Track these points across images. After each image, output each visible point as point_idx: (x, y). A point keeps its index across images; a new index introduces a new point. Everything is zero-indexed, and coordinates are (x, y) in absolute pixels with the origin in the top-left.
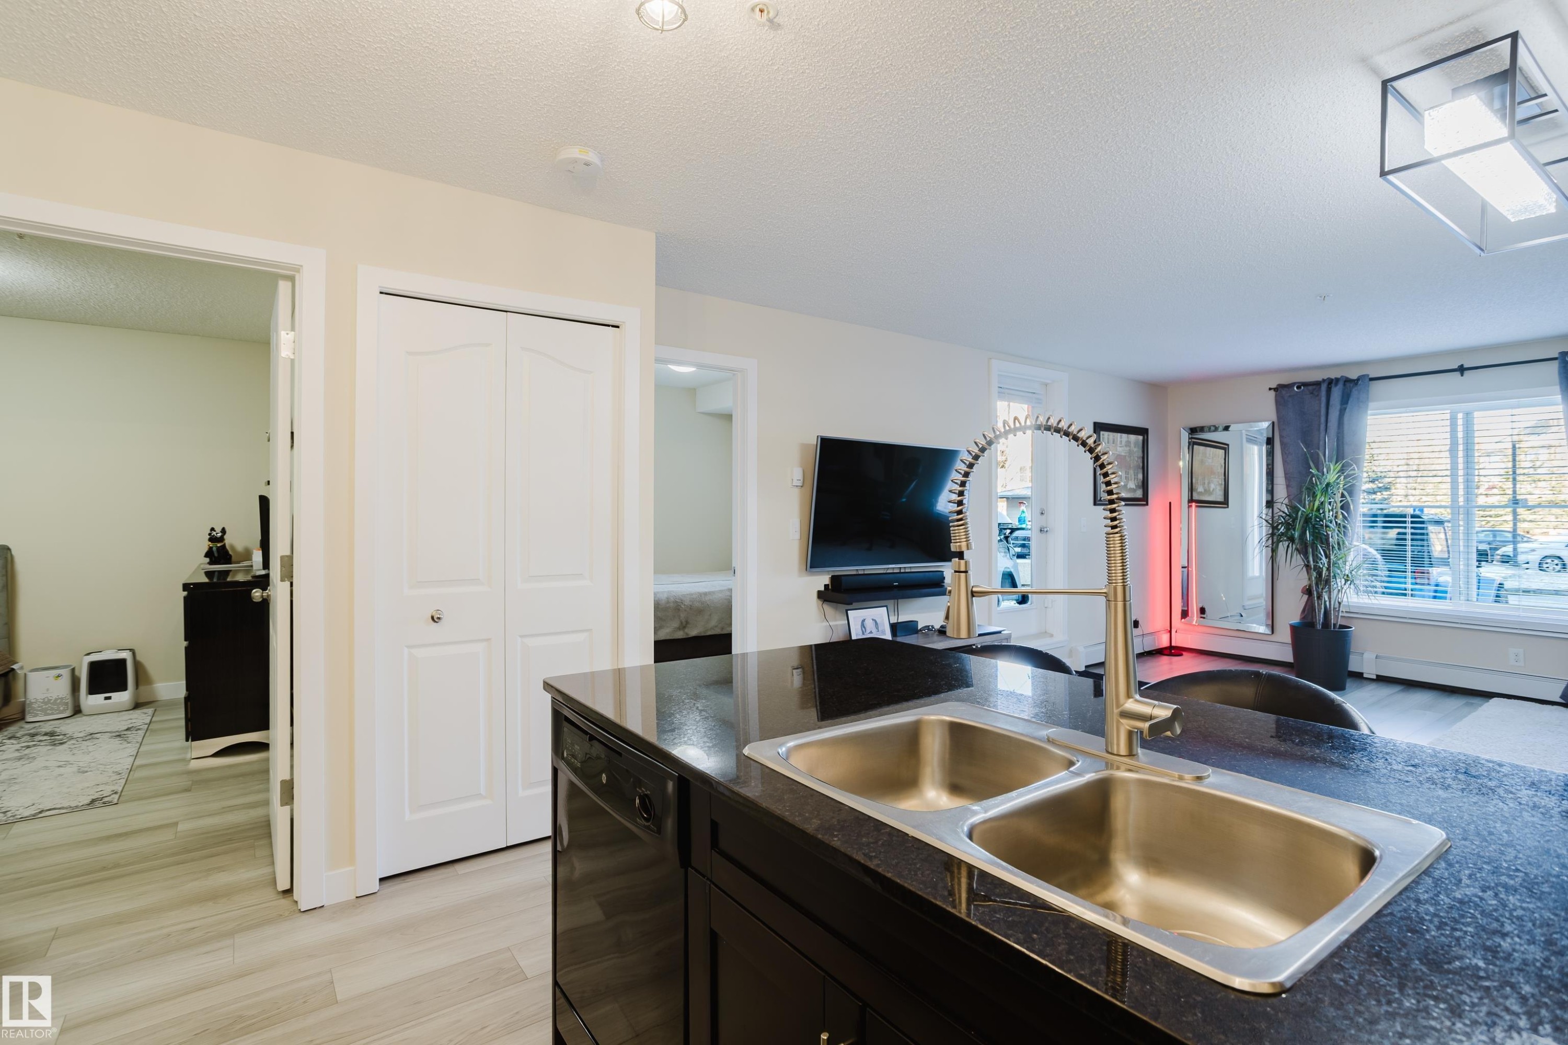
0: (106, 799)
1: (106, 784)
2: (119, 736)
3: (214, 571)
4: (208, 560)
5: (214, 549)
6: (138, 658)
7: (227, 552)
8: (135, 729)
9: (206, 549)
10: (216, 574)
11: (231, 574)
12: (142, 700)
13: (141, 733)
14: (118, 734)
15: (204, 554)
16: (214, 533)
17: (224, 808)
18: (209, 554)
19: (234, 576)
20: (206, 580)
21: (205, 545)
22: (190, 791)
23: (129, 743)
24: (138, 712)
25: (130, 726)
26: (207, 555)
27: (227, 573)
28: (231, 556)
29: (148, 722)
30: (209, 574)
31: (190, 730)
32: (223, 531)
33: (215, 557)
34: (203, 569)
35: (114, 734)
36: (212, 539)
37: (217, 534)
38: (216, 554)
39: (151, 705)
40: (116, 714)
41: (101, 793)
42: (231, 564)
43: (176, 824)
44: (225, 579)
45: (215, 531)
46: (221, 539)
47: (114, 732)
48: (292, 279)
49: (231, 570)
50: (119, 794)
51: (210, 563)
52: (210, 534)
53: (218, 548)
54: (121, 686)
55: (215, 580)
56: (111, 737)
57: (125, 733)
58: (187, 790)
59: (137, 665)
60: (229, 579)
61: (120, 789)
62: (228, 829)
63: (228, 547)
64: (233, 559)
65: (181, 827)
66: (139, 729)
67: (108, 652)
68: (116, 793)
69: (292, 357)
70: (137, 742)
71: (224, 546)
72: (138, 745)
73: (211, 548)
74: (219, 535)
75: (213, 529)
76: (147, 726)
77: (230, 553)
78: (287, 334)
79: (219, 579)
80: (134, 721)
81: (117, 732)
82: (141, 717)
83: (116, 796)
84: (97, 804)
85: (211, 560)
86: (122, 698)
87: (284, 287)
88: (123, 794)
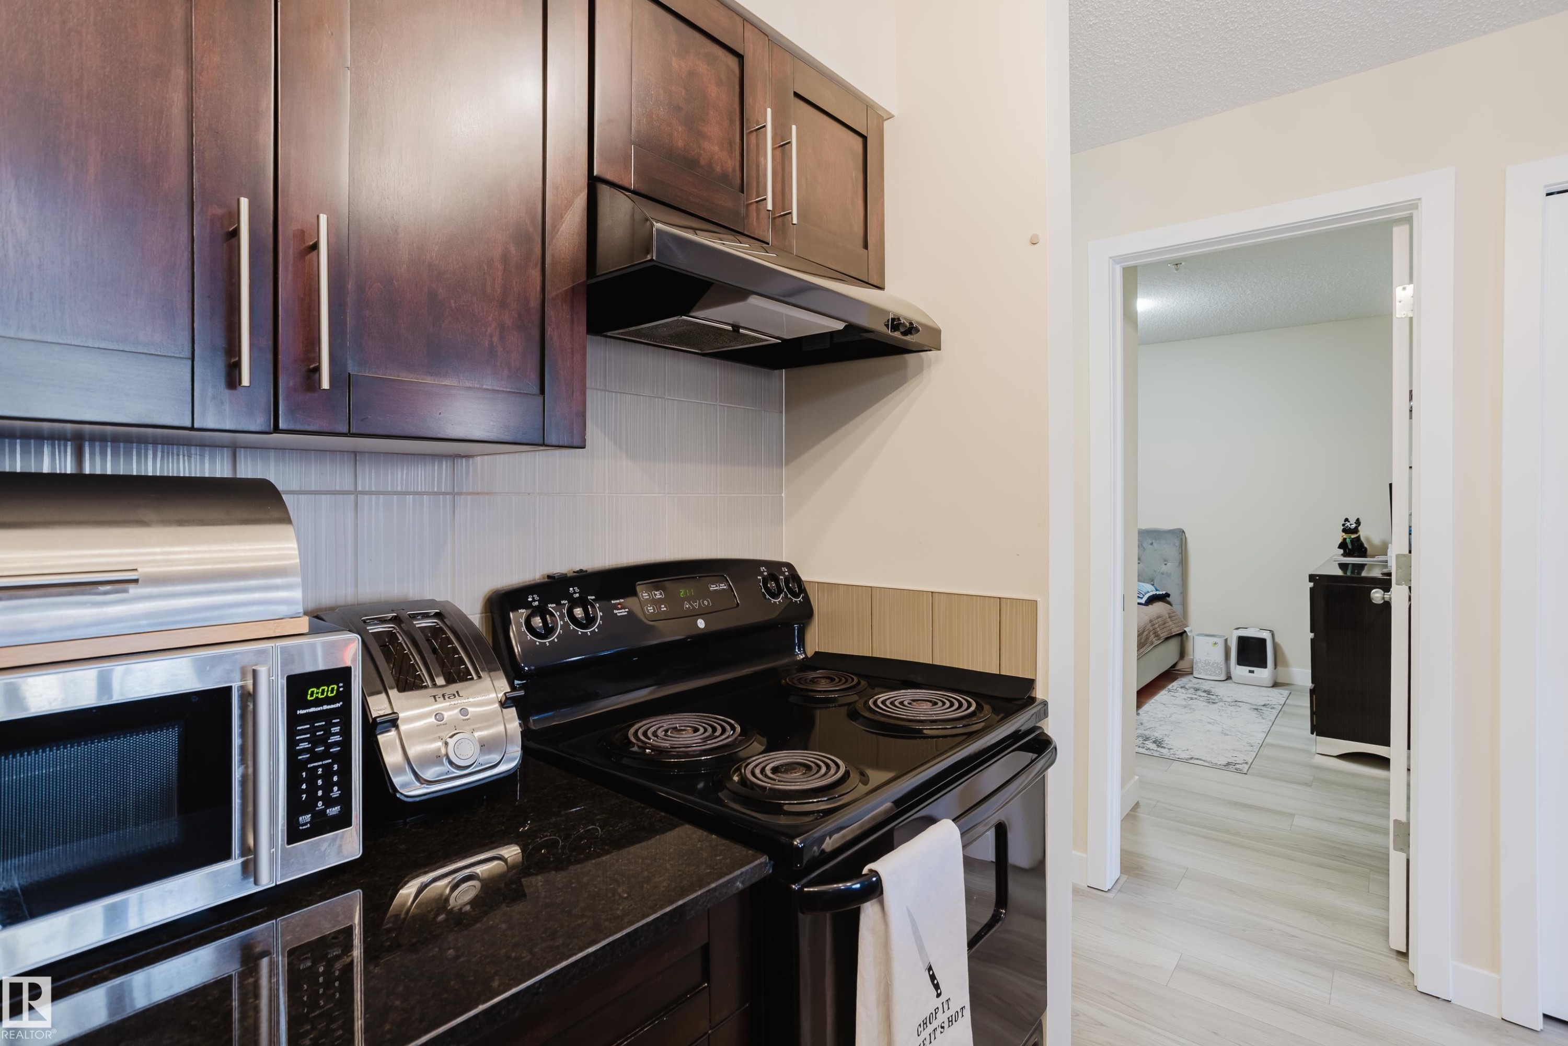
0: (1238, 766)
1: (1241, 751)
2: (1257, 709)
3: (1348, 564)
4: (1341, 551)
5: (1348, 541)
6: (1277, 640)
7: (1362, 545)
8: (1270, 707)
9: (1340, 540)
10: (1350, 566)
11: (1366, 567)
12: (1279, 681)
13: (1275, 712)
14: (1256, 707)
15: (1338, 546)
16: (1348, 524)
17: (1341, 819)
18: (1343, 545)
19: (1369, 570)
20: (1339, 572)
21: (1340, 536)
22: (1310, 786)
23: (1263, 719)
24: (1275, 691)
25: (1267, 703)
26: (1340, 546)
27: (1362, 567)
28: (1366, 549)
29: (1283, 703)
30: (1343, 566)
31: (1315, 723)
32: (1358, 522)
33: (1349, 549)
34: (1335, 561)
35: (1253, 707)
36: (1346, 530)
37: (1351, 524)
38: (1350, 547)
39: (1285, 687)
40: (1258, 688)
41: (1236, 759)
42: (1366, 557)
43: (1292, 816)
44: (1360, 573)
45: (1349, 522)
46: (1356, 530)
47: (1253, 705)
48: (1409, 220)
49: (1366, 564)
50: (1249, 765)
51: (1345, 555)
52: (1343, 525)
53: (1352, 541)
54: (1263, 664)
55: (1349, 574)
56: (1250, 709)
57: (1262, 708)
58: (1306, 784)
59: (1276, 646)
60: (1364, 574)
61: (1251, 761)
62: (1343, 844)
63: (1362, 539)
64: (1369, 552)
65: (1297, 821)
66: (1273, 708)
67: (1252, 629)
68: (1246, 763)
69: (1410, 315)
70: (1270, 720)
71: (1359, 538)
72: (1271, 723)
73: (1345, 539)
74: (1354, 526)
75: (1347, 520)
76: (1281, 707)
77: (1366, 545)
78: (1404, 289)
79: (1352, 572)
80: (1270, 699)
81: (1256, 705)
82: (1278, 696)
83: (1247, 767)
84: (1231, 768)
85: (1345, 551)
86: (1263, 674)
87: (1399, 234)
88: (1252, 766)
